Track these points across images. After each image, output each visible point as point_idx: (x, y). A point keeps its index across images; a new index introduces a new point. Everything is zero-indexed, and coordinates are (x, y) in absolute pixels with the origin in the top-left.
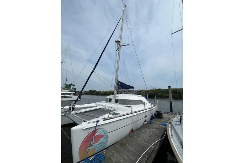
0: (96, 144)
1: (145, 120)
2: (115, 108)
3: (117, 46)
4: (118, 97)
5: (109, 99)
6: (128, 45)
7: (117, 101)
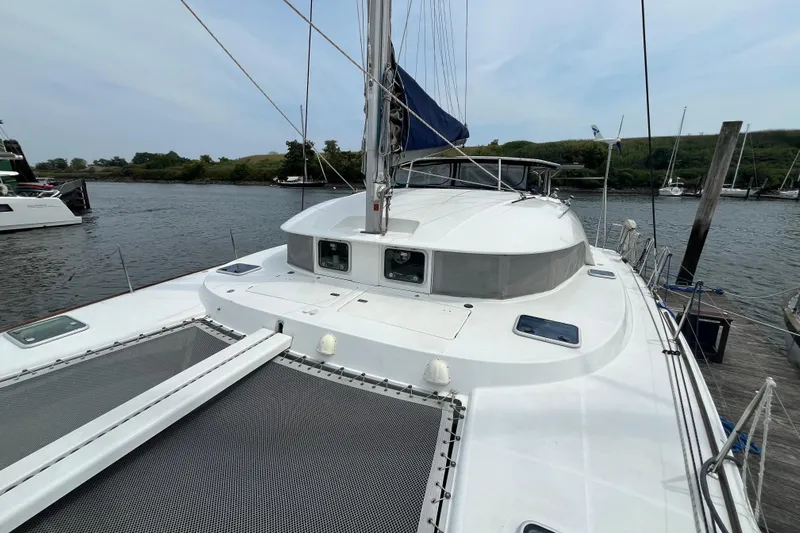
4: (412, 226)
5: (325, 245)
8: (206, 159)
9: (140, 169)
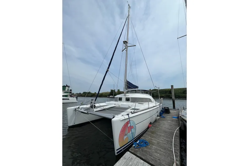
0: (128, 134)
1: (158, 115)
2: (130, 106)
3: (125, 47)
4: (129, 95)
5: (119, 98)
6: (135, 46)
7: (128, 100)
8: (95, 93)
9: (84, 95)
